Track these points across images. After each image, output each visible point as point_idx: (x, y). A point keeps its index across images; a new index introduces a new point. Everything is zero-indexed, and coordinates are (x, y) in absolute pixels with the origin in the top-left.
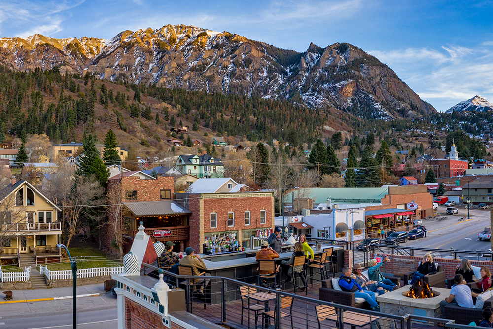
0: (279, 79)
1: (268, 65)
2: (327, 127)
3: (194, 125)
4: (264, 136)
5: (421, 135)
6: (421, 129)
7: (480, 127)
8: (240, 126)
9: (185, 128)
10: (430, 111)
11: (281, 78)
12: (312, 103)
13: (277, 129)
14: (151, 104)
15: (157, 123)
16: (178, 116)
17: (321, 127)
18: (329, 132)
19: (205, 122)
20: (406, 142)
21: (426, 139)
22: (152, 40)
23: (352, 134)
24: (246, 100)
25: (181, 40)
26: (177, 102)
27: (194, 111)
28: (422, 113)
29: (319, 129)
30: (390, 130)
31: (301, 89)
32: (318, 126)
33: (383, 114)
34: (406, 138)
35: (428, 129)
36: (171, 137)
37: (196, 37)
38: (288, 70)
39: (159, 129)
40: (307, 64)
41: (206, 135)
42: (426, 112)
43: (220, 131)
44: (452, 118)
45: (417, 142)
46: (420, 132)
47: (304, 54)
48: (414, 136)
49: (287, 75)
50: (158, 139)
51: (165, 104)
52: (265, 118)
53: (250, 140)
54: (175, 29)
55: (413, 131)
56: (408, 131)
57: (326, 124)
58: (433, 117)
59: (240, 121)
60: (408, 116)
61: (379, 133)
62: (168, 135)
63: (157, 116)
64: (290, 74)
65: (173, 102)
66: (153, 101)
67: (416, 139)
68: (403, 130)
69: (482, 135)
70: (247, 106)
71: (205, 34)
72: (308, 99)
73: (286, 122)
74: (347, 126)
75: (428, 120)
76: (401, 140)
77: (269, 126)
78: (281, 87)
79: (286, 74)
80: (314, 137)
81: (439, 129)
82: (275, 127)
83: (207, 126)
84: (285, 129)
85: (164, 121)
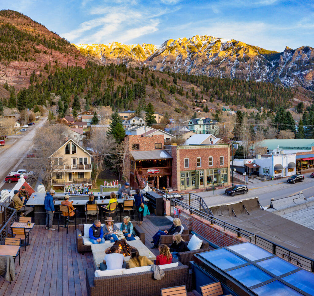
0: (267, 69)
1: (259, 61)
2: (296, 99)
3: (210, 99)
4: (255, 104)
8: (240, 99)
9: (204, 101)
12: (287, 84)
13: (264, 101)
14: (184, 86)
15: (187, 97)
16: (201, 93)
17: (292, 99)
18: (297, 102)
19: (218, 96)
22: (186, 45)
23: (312, 103)
24: (245, 83)
25: (205, 45)
26: (201, 84)
27: (211, 90)
29: (291, 101)
31: (280, 75)
32: (290, 98)
36: (195, 106)
37: (214, 43)
38: (272, 63)
39: (188, 101)
40: (284, 59)
41: (218, 105)
43: (227, 102)
47: (282, 54)
50: (187, 108)
51: (193, 86)
52: (256, 93)
53: (246, 108)
54: (201, 38)
57: (295, 97)
59: (240, 96)
62: (193, 105)
63: (187, 93)
64: (273, 66)
65: (198, 84)
66: (185, 83)
70: (245, 86)
71: (219, 41)
72: (284, 81)
73: (269, 96)
74: (309, 98)
77: (258, 98)
78: (268, 74)
79: (271, 66)
80: (287, 105)
82: (262, 99)
83: (219, 99)
84: (268, 101)
85: (192, 96)
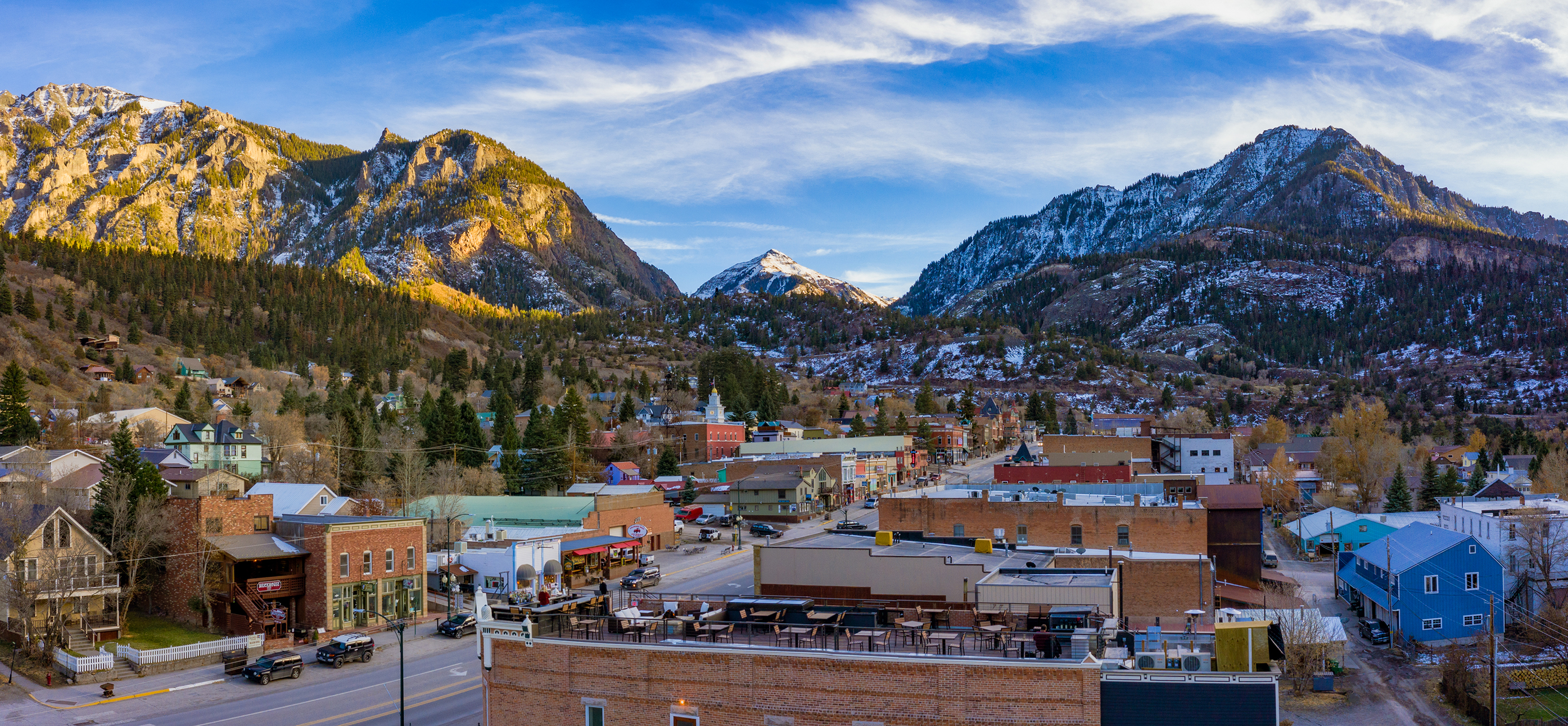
0: (311, 214)
1: (284, 182)
2: (429, 334)
3: (131, 330)
4: (286, 352)
5: (643, 349)
6: (642, 335)
7: (778, 329)
8: (233, 331)
9: (113, 338)
10: (663, 289)
11: (316, 212)
12: (387, 271)
13: (318, 339)
14: (30, 280)
15: (52, 326)
16: (92, 307)
17: (416, 333)
18: (434, 344)
19: (152, 320)
20: (609, 366)
21: (653, 359)
22: (11, 120)
23: (486, 348)
24: (244, 270)
25: (80, 120)
26: (87, 275)
27: (125, 296)
28: (644, 294)
29: (412, 338)
30: (572, 339)
31: (363, 238)
32: (409, 330)
33: (554, 297)
34: (607, 357)
35: (658, 335)
36: (86, 360)
37: (115, 113)
38: (331, 192)
39: (57, 341)
40: (376, 178)
41: (159, 353)
42: (654, 291)
43: (187, 343)
44: (714, 309)
45: (633, 367)
46: (640, 342)
47: (368, 156)
48: (627, 352)
49: (330, 204)
50: (64, 366)
51: (60, 280)
52: (287, 311)
53: (257, 364)
54: (65, 95)
55: (624, 340)
56: (611, 339)
57: (427, 326)
58: (668, 307)
59: (229, 319)
60: (611, 303)
61: (549, 346)
62: (78, 354)
63: (49, 309)
64: (336, 202)
65: (78, 275)
66: (31, 271)
67: (632, 359)
68: (601, 336)
69: (783, 348)
70: (246, 283)
71: (135, 107)
72: (378, 262)
73: (335, 321)
74: (474, 329)
75: (658, 313)
76: (596, 362)
77: (297, 329)
78: (316, 233)
79: (327, 201)
80: (401, 356)
81: (683, 335)
82: (311, 333)
83: (156, 330)
84: (334, 338)
85: (64, 322)
